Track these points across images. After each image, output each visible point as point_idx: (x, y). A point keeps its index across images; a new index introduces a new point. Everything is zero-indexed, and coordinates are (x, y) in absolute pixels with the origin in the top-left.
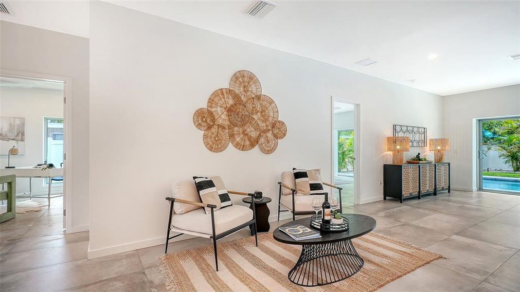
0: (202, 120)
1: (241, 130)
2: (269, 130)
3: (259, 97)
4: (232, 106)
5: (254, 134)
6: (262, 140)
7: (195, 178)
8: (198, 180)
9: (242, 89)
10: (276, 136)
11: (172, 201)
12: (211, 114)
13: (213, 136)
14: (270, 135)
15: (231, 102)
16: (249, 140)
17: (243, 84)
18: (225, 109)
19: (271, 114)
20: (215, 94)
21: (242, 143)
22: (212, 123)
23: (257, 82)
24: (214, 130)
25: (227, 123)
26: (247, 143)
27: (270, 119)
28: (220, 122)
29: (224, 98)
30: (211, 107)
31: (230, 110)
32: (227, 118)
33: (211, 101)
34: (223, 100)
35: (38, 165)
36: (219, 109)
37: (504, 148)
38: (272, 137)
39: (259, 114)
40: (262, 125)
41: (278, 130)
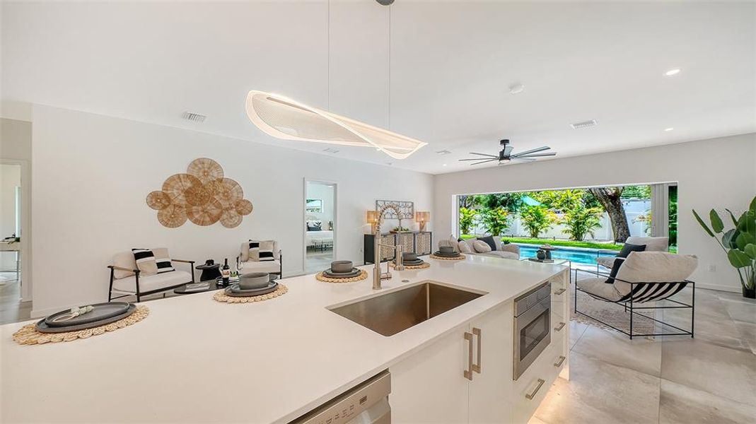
0: (157, 201)
1: (200, 208)
2: (232, 208)
3: (221, 181)
4: (190, 188)
5: (215, 212)
6: (224, 216)
7: (133, 250)
8: (136, 252)
9: (201, 174)
10: (240, 213)
11: (112, 268)
12: (166, 196)
13: (169, 214)
14: (233, 212)
15: (189, 185)
16: (209, 216)
17: (202, 170)
18: (182, 191)
19: (235, 194)
20: (172, 179)
21: (202, 220)
22: (167, 204)
23: (218, 167)
24: (170, 209)
25: (184, 203)
26: (208, 219)
27: (234, 199)
28: (177, 202)
29: (181, 182)
30: (167, 190)
31: (187, 193)
32: (184, 199)
33: (166, 185)
34: (180, 184)
35: (6, 239)
36: (175, 191)
37: (524, 217)
38: (236, 213)
39: (221, 194)
40: (225, 204)
41: (243, 208)
